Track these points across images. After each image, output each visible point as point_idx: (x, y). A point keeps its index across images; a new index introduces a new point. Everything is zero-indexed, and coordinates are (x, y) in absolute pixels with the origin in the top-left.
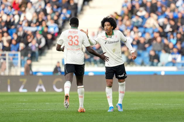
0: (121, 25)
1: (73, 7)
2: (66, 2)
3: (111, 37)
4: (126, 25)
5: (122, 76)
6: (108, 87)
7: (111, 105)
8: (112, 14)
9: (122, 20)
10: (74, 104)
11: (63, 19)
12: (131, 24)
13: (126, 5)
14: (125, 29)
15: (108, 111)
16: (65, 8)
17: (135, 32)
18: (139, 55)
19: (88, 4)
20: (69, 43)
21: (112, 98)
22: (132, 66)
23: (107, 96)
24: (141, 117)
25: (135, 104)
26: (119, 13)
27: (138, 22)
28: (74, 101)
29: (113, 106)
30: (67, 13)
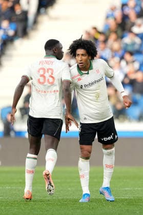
0: (104, 49)
1: (21, 17)
2: (9, 8)
3: (88, 73)
4: (112, 49)
5: (109, 138)
6: (83, 158)
7: (86, 190)
8: (88, 31)
9: (105, 41)
10: (21, 188)
11: (2, 38)
12: (121, 48)
13: (112, 15)
14: (110, 56)
15: (80, 201)
16: (5, 19)
17: (127, 63)
18: (135, 103)
19: (46, 13)
20: (39, 80)
21: (88, 179)
22: (123, 121)
23: (80, 174)
24: (138, 212)
25: (127, 189)
26: (101, 28)
27: (133, 44)
28: (20, 183)
29: (89, 192)
30: (9, 28)
